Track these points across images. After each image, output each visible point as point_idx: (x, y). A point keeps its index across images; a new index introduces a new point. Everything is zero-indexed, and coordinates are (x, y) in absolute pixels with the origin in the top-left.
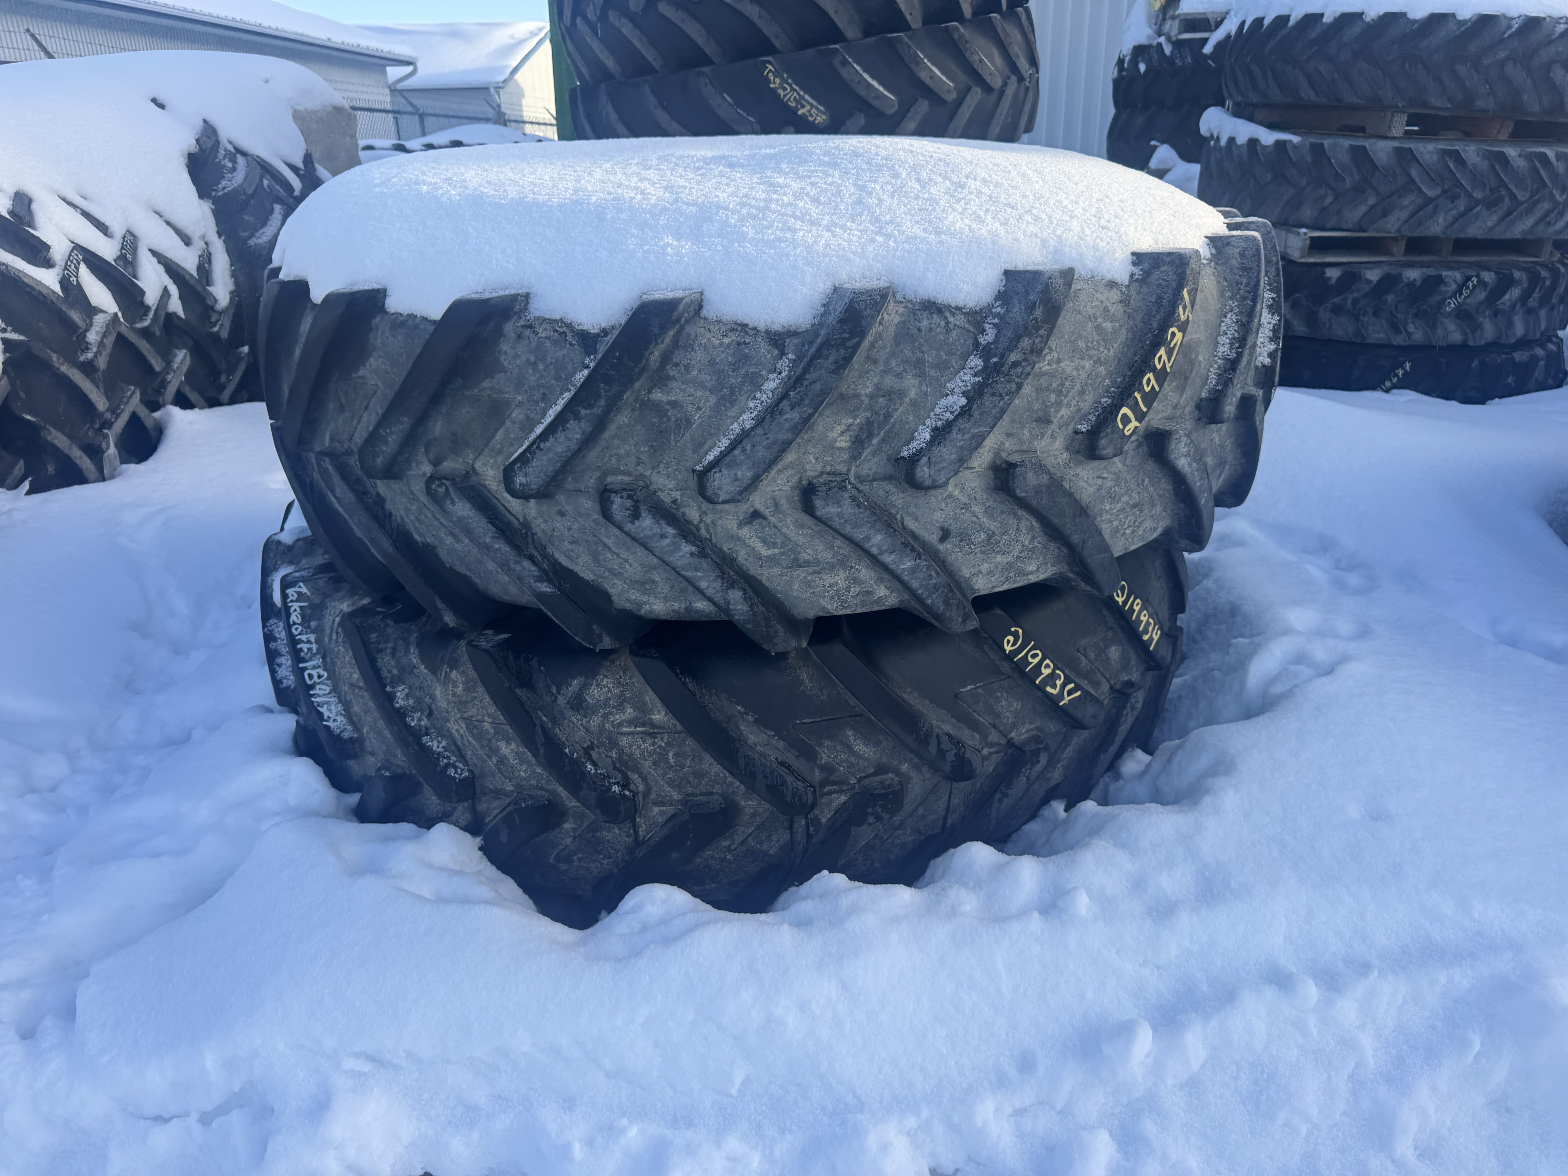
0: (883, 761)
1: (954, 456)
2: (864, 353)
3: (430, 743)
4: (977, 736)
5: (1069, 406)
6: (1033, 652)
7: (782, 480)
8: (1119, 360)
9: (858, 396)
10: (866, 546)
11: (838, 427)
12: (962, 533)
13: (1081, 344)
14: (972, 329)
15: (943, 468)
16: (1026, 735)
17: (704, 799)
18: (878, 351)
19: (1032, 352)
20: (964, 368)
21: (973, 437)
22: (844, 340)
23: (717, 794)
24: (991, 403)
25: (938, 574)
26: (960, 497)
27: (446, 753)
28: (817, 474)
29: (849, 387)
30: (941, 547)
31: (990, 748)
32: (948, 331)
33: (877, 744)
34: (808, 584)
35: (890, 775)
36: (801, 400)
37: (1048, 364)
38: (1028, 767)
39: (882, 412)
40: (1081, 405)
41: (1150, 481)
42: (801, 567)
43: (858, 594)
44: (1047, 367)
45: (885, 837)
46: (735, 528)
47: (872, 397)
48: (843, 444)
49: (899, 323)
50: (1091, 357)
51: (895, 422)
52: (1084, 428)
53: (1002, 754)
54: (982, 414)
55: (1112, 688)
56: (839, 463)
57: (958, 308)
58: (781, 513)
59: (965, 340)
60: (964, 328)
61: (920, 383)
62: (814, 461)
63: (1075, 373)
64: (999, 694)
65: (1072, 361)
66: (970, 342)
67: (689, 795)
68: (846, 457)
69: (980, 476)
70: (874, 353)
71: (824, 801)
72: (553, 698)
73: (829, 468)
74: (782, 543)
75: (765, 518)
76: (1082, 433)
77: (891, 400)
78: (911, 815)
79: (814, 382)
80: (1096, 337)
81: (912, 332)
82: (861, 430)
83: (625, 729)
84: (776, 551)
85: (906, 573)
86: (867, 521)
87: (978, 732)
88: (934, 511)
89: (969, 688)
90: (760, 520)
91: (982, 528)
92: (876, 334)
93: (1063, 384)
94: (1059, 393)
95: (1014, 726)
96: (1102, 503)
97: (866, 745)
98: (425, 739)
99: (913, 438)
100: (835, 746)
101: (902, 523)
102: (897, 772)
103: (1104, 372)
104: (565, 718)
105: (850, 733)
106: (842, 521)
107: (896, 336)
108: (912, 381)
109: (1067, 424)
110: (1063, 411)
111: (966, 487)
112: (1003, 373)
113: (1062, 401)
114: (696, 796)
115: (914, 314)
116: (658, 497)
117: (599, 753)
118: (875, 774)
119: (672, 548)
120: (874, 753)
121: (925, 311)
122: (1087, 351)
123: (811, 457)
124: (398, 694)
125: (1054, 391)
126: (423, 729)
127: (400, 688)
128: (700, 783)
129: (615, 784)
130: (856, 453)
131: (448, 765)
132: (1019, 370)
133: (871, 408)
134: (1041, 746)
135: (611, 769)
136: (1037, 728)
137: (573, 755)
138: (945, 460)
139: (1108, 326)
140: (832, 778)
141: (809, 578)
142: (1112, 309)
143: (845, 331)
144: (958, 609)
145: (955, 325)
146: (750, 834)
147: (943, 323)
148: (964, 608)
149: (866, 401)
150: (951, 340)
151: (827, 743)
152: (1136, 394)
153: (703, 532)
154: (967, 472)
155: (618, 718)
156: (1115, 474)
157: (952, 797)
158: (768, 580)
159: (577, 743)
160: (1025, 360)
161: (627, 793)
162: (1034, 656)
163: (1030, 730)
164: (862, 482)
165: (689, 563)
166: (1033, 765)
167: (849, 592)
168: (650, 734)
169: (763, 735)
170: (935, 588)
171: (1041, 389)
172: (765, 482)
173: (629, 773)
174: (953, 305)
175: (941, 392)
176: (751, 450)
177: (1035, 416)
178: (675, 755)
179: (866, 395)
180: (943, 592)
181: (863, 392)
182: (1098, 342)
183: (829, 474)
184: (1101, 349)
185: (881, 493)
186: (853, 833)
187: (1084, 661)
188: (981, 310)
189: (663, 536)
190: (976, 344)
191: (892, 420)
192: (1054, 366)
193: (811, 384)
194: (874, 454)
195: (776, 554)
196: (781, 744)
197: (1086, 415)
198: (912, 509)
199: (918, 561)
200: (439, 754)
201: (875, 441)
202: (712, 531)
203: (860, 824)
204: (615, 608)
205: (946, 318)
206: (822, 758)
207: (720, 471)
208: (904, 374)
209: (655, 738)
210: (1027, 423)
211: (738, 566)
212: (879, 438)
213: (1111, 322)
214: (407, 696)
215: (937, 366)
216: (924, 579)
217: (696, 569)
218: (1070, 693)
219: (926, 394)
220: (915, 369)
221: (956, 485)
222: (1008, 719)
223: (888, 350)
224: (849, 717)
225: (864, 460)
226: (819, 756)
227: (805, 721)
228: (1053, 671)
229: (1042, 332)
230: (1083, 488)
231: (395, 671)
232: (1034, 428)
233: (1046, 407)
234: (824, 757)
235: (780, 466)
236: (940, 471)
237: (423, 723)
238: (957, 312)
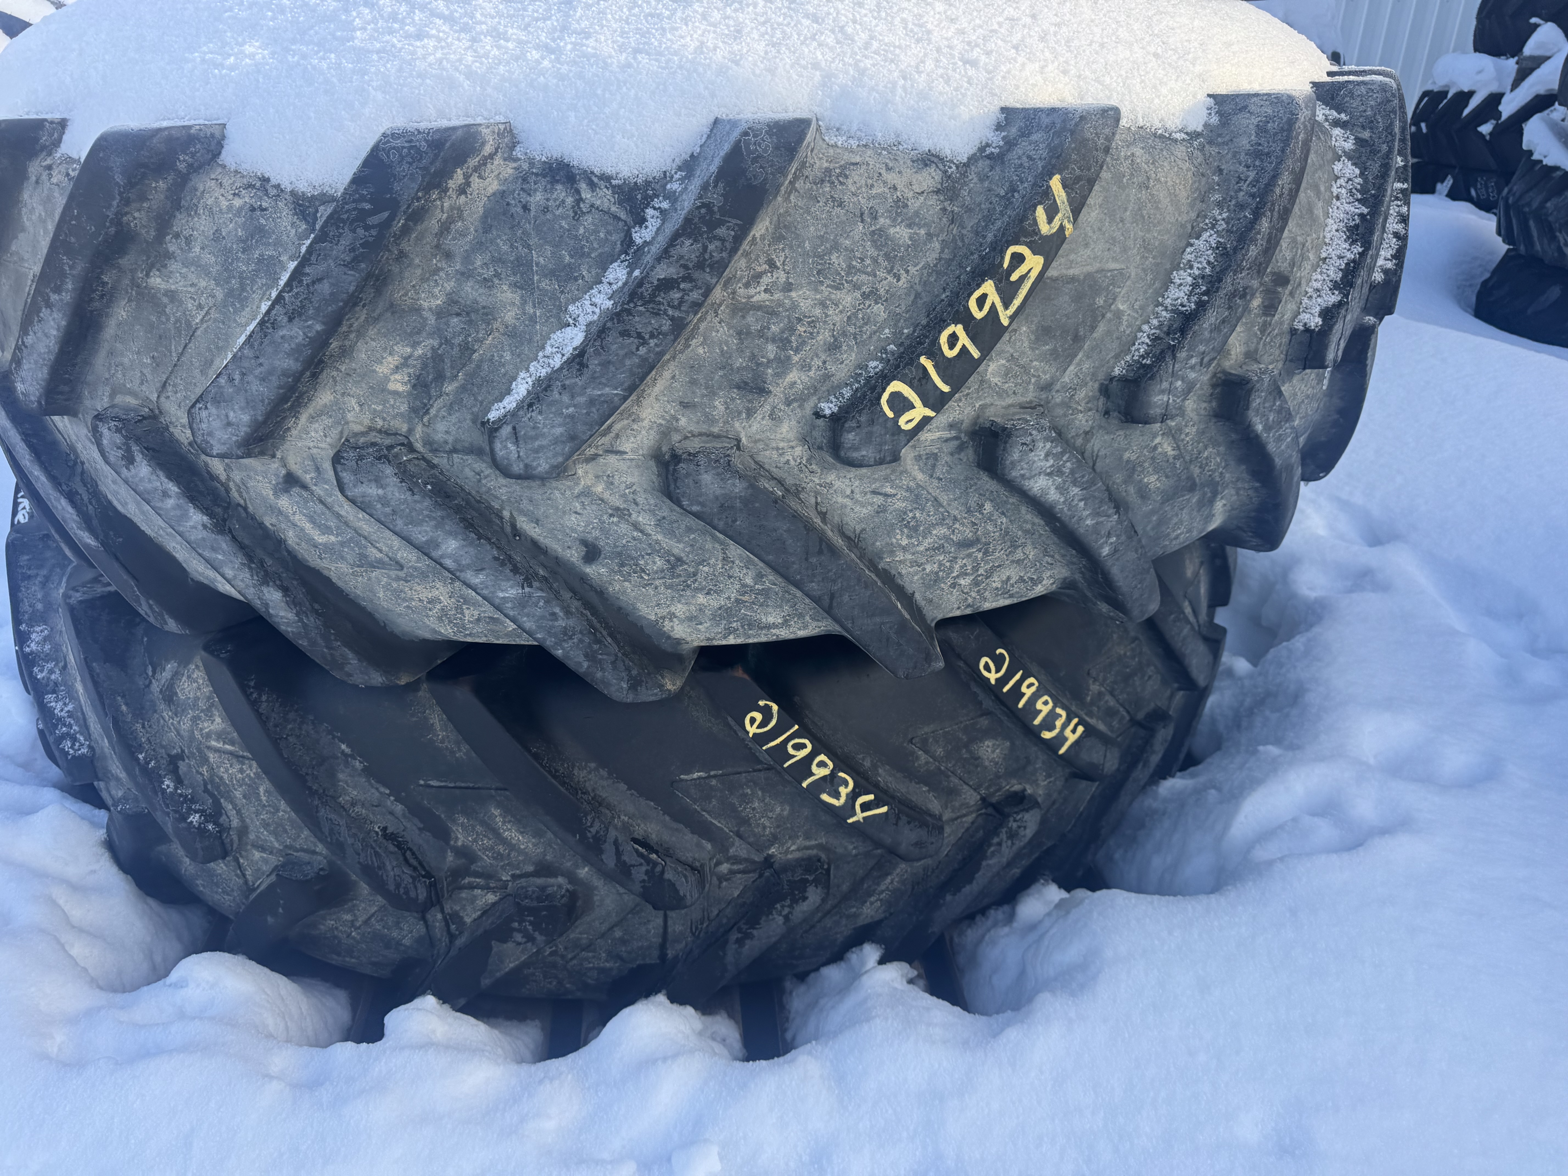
0: (548, 858)
1: (559, 431)
2: (430, 239)
3: (53, 704)
4: (709, 846)
5: (805, 367)
6: (797, 741)
7: (317, 432)
8: (918, 296)
9: (418, 310)
10: (435, 554)
11: (390, 359)
12: (620, 554)
13: (836, 259)
14: (623, 215)
15: (541, 447)
16: (798, 855)
17: (306, 857)
18: (454, 239)
19: (700, 265)
20: (601, 282)
21: (592, 402)
22: (363, 215)
23: (320, 854)
24: (622, 347)
25: (568, 613)
26: (606, 496)
27: (68, 720)
28: (363, 429)
29: (406, 294)
30: (589, 570)
31: (733, 864)
32: (577, 214)
33: (538, 834)
34: (397, 594)
35: (560, 880)
36: (303, 307)
37: (766, 291)
38: (788, 902)
39: (456, 341)
40: (832, 368)
41: (996, 507)
42: (374, 567)
43: (478, 620)
44: (764, 296)
45: (570, 956)
46: (272, 497)
47: (440, 313)
48: (400, 388)
49: (494, 194)
50: (856, 287)
51: (481, 361)
52: (829, 408)
53: (753, 876)
54: (605, 364)
55: (983, 799)
56: (394, 417)
57: (606, 178)
58: (326, 483)
59: (608, 233)
60: (607, 212)
61: (524, 302)
62: (357, 408)
63: (818, 312)
64: (749, 791)
65: (816, 290)
66: (617, 237)
67: (286, 846)
68: (404, 408)
69: (638, 466)
70: (448, 242)
71: (463, 895)
72: (147, 682)
73: (380, 423)
74: (338, 528)
75: (305, 487)
76: (824, 416)
77: (470, 322)
78: (603, 936)
79: (320, 280)
80: (872, 252)
81: (513, 210)
82: (425, 366)
83: (213, 743)
84: (333, 538)
85: (509, 605)
86: (428, 516)
87: (709, 840)
88: (564, 513)
89: (696, 775)
90: (296, 490)
91: (655, 549)
92: (452, 208)
93: (792, 330)
94: (783, 343)
95: (774, 839)
96: (890, 532)
97: (522, 833)
98: (49, 697)
99: (509, 392)
100: (473, 827)
101: (513, 526)
102: (572, 878)
103: (884, 315)
104: (155, 711)
105: (497, 812)
106: (388, 510)
107: (485, 216)
108: (509, 295)
109: (801, 399)
110: (793, 376)
111: (616, 483)
112: (642, 297)
113: (789, 358)
114: (297, 851)
115: (525, 180)
116: (172, 434)
117: (189, 766)
118: (536, 874)
119: (178, 513)
120: (534, 845)
121: (544, 177)
122: (848, 274)
123: (353, 401)
124: (33, 636)
125: (774, 340)
126: (51, 684)
127: (38, 629)
128: (299, 836)
129: (196, 812)
130: (418, 403)
131: (63, 737)
132: (676, 295)
133: (438, 332)
134: (811, 878)
135: (200, 790)
136: (820, 847)
137: (148, 763)
138: (543, 435)
139: (901, 233)
140: (473, 867)
141: (395, 585)
142: (914, 205)
143: (362, 199)
144: (615, 668)
145: (592, 206)
146: (373, 915)
147: (570, 200)
148: (628, 669)
149: (432, 320)
150: (581, 231)
151: (462, 819)
152: (923, 360)
153: (234, 494)
154: (612, 459)
155: (207, 726)
156: (909, 489)
157: (670, 922)
158: (339, 578)
159: (163, 747)
160: (688, 278)
161: (210, 827)
162: (799, 747)
163: (807, 848)
164: (435, 451)
165: (203, 539)
166: (795, 901)
167: (463, 614)
168: (238, 757)
169: (373, 791)
170: (565, 633)
171: (749, 333)
172: (294, 432)
173: (222, 801)
174: (597, 171)
175: (559, 319)
176: (242, 379)
177: (737, 378)
178: (266, 791)
179: (430, 309)
180: (581, 641)
181: (426, 305)
182: (875, 261)
183: (380, 431)
184: (881, 274)
185: (468, 472)
186: (495, 950)
187: (923, 757)
188: (647, 183)
189: (165, 494)
190: (628, 241)
191: (475, 356)
192: (778, 296)
193: (314, 283)
194: (450, 408)
195: (333, 544)
196: (399, 808)
197: (839, 387)
198: (525, 505)
199: (527, 590)
200: (59, 719)
201: (449, 388)
202: (244, 494)
203: (504, 941)
204: (192, 580)
205: (578, 192)
206: (457, 839)
207: (206, 408)
208: (496, 281)
209: (243, 764)
210: (720, 388)
211: (289, 552)
212: (455, 385)
213: (909, 226)
214: (45, 639)
215: (552, 274)
216: (542, 617)
217: (214, 549)
218: (865, 807)
219: (533, 319)
220: (515, 274)
221: (597, 477)
222: (764, 828)
223: (470, 237)
224: (497, 789)
225: (436, 416)
226: (453, 835)
227: (432, 783)
228: (833, 774)
229: (721, 231)
230: (844, 506)
231: (39, 606)
232: (733, 399)
233: (758, 365)
234: (461, 837)
235: (310, 410)
236: (536, 451)
237: (53, 677)
238: (602, 184)
